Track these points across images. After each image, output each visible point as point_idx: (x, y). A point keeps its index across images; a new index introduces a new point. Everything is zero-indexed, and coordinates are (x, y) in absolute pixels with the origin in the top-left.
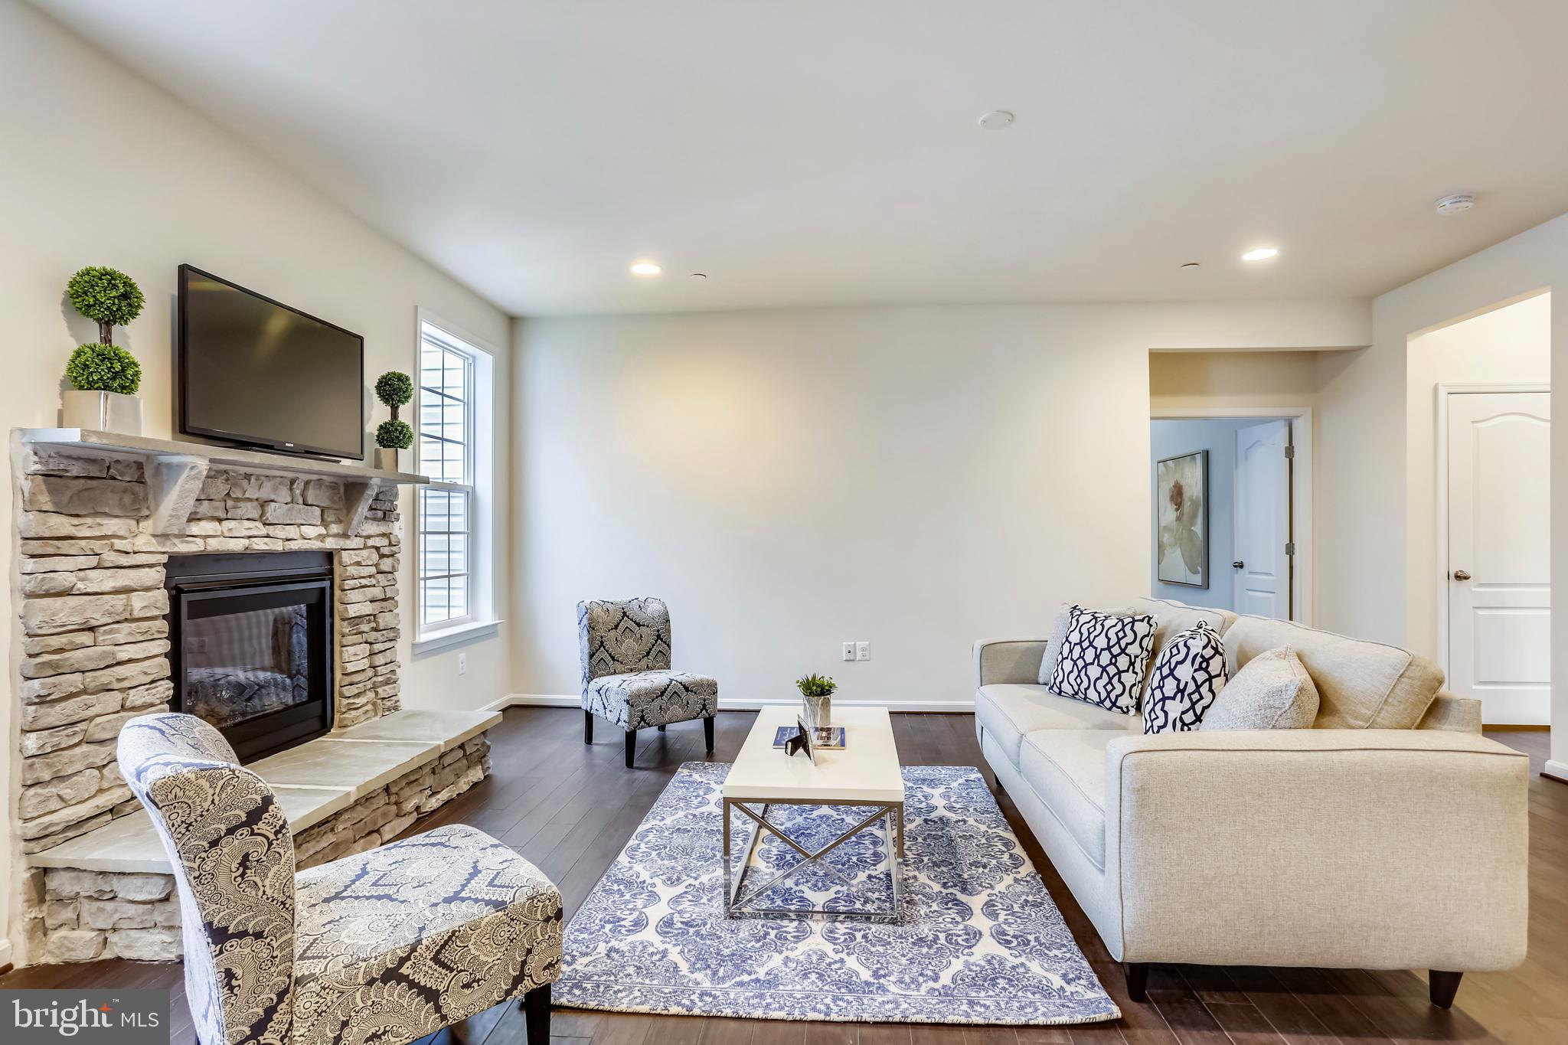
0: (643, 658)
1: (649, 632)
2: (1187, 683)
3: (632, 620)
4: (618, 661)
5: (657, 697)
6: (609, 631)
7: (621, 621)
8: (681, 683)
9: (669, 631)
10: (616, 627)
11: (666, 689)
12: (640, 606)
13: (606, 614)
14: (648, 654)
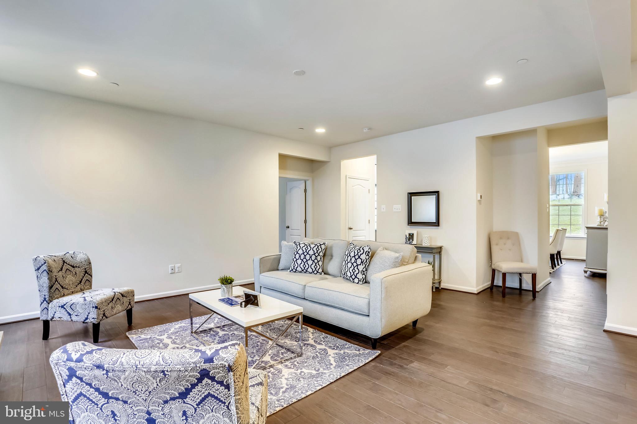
0: (78, 284)
1: (80, 270)
2: (364, 260)
3: (69, 264)
4: (65, 288)
5: (110, 302)
6: (59, 272)
7: (63, 266)
8: (120, 293)
9: (91, 268)
10: (61, 269)
11: (114, 297)
12: (72, 257)
13: (55, 262)
14: (81, 282)
